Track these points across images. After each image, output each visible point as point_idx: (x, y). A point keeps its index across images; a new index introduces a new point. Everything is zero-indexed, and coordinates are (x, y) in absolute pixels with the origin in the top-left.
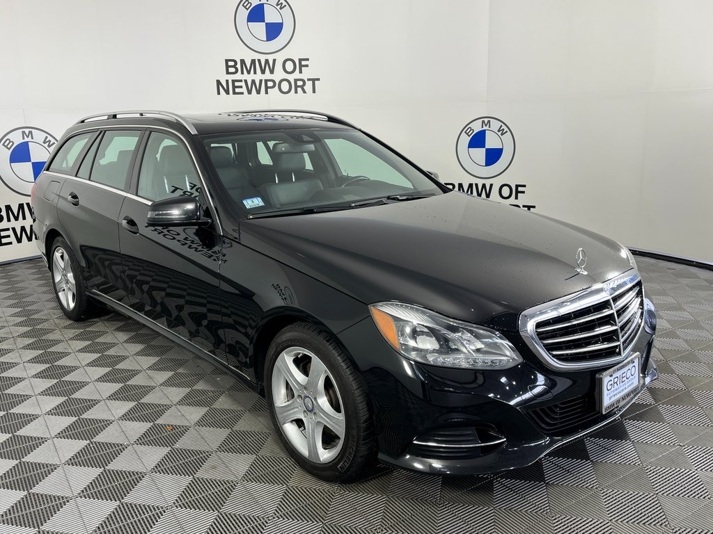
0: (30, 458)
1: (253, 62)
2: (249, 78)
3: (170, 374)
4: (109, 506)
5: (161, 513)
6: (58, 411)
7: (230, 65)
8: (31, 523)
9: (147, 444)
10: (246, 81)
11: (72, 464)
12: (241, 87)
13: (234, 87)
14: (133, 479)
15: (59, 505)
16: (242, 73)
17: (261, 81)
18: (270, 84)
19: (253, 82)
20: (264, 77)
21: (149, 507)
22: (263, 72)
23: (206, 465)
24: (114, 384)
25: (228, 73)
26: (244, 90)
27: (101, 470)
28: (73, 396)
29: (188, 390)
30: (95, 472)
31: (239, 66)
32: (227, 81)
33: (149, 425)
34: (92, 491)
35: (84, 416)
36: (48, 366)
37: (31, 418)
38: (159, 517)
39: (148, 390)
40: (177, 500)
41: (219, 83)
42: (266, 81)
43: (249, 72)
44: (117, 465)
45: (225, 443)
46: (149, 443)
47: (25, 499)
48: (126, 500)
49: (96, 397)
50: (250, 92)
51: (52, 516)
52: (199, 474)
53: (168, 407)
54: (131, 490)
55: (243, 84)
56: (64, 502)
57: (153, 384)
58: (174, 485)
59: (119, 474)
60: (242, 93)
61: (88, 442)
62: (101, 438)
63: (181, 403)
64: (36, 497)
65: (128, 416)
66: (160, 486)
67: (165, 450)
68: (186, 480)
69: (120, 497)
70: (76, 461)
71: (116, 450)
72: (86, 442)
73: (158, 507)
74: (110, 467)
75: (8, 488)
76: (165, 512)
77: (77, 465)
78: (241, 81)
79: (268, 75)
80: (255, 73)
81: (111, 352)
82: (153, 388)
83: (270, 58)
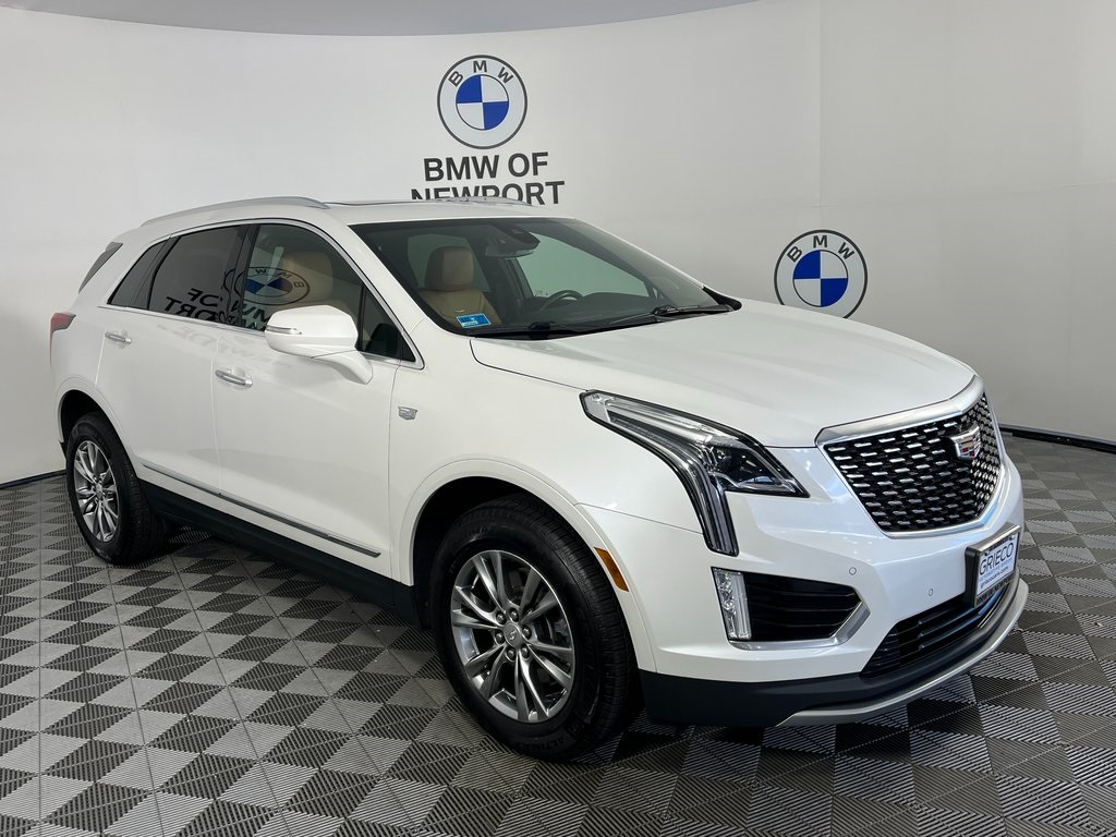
0: (103, 737)
1: (465, 160)
2: (460, 184)
3: (311, 622)
4: (199, 805)
5: (267, 816)
6: (151, 672)
7: (431, 167)
8: (92, 825)
9: (264, 721)
10: (455, 190)
11: (159, 746)
14: (235, 769)
15: (133, 802)
16: (450, 178)
17: (477, 189)
18: (492, 192)
19: (466, 191)
20: (481, 183)
21: (252, 809)
22: (480, 175)
23: (339, 754)
24: (233, 636)
25: (428, 178)
27: (195, 756)
28: (174, 652)
29: (332, 646)
30: (188, 757)
31: (444, 168)
32: (428, 191)
33: (271, 694)
34: (177, 785)
35: (185, 680)
36: (148, 608)
37: (115, 681)
38: (264, 823)
39: (276, 645)
40: (291, 800)
41: (415, 194)
42: (485, 188)
43: (459, 177)
44: (217, 749)
45: (371, 722)
46: (266, 720)
47: (89, 793)
48: (223, 797)
49: (206, 653)
51: (121, 816)
52: (327, 766)
53: (300, 670)
54: (231, 784)
55: (451, 194)
56: (140, 798)
57: (286, 637)
58: (292, 778)
59: (219, 761)
61: (185, 715)
62: (201, 711)
63: (319, 664)
64: (104, 789)
65: (243, 682)
66: (271, 779)
67: (287, 731)
68: (308, 773)
69: (216, 793)
70: (165, 741)
71: (222, 727)
72: (181, 716)
73: (263, 809)
74: (207, 752)
75: (69, 777)
76: (272, 815)
77: (165, 748)
78: (448, 190)
79: (487, 180)
80: (468, 177)
81: (236, 590)
82: (286, 642)
83: (491, 155)
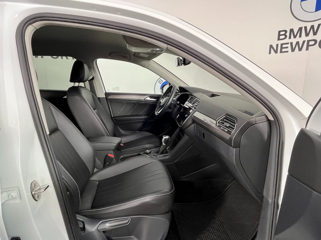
1: (300, 29)
2: (294, 41)
7: (281, 34)
10: (291, 44)
12: (287, 47)
13: (282, 48)
16: (290, 38)
17: (304, 42)
18: (312, 43)
19: (298, 43)
20: (307, 39)
22: (307, 35)
25: (279, 39)
26: (289, 49)
31: (288, 34)
32: (277, 45)
41: (271, 46)
42: (308, 41)
43: (295, 37)
50: (293, 50)
55: (289, 46)
60: (287, 52)
78: (288, 43)
79: (311, 36)
80: (300, 36)
83: (316, 25)
